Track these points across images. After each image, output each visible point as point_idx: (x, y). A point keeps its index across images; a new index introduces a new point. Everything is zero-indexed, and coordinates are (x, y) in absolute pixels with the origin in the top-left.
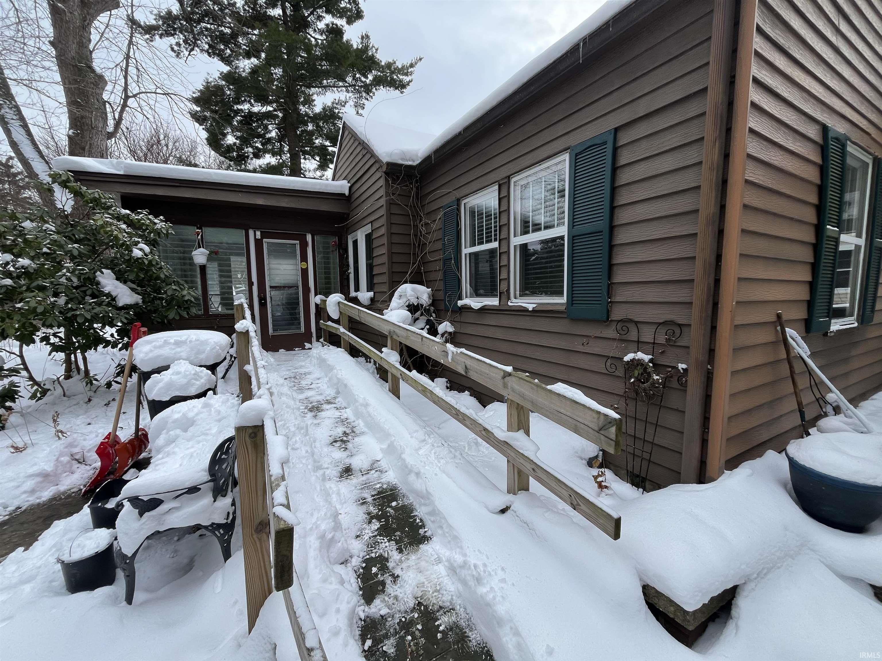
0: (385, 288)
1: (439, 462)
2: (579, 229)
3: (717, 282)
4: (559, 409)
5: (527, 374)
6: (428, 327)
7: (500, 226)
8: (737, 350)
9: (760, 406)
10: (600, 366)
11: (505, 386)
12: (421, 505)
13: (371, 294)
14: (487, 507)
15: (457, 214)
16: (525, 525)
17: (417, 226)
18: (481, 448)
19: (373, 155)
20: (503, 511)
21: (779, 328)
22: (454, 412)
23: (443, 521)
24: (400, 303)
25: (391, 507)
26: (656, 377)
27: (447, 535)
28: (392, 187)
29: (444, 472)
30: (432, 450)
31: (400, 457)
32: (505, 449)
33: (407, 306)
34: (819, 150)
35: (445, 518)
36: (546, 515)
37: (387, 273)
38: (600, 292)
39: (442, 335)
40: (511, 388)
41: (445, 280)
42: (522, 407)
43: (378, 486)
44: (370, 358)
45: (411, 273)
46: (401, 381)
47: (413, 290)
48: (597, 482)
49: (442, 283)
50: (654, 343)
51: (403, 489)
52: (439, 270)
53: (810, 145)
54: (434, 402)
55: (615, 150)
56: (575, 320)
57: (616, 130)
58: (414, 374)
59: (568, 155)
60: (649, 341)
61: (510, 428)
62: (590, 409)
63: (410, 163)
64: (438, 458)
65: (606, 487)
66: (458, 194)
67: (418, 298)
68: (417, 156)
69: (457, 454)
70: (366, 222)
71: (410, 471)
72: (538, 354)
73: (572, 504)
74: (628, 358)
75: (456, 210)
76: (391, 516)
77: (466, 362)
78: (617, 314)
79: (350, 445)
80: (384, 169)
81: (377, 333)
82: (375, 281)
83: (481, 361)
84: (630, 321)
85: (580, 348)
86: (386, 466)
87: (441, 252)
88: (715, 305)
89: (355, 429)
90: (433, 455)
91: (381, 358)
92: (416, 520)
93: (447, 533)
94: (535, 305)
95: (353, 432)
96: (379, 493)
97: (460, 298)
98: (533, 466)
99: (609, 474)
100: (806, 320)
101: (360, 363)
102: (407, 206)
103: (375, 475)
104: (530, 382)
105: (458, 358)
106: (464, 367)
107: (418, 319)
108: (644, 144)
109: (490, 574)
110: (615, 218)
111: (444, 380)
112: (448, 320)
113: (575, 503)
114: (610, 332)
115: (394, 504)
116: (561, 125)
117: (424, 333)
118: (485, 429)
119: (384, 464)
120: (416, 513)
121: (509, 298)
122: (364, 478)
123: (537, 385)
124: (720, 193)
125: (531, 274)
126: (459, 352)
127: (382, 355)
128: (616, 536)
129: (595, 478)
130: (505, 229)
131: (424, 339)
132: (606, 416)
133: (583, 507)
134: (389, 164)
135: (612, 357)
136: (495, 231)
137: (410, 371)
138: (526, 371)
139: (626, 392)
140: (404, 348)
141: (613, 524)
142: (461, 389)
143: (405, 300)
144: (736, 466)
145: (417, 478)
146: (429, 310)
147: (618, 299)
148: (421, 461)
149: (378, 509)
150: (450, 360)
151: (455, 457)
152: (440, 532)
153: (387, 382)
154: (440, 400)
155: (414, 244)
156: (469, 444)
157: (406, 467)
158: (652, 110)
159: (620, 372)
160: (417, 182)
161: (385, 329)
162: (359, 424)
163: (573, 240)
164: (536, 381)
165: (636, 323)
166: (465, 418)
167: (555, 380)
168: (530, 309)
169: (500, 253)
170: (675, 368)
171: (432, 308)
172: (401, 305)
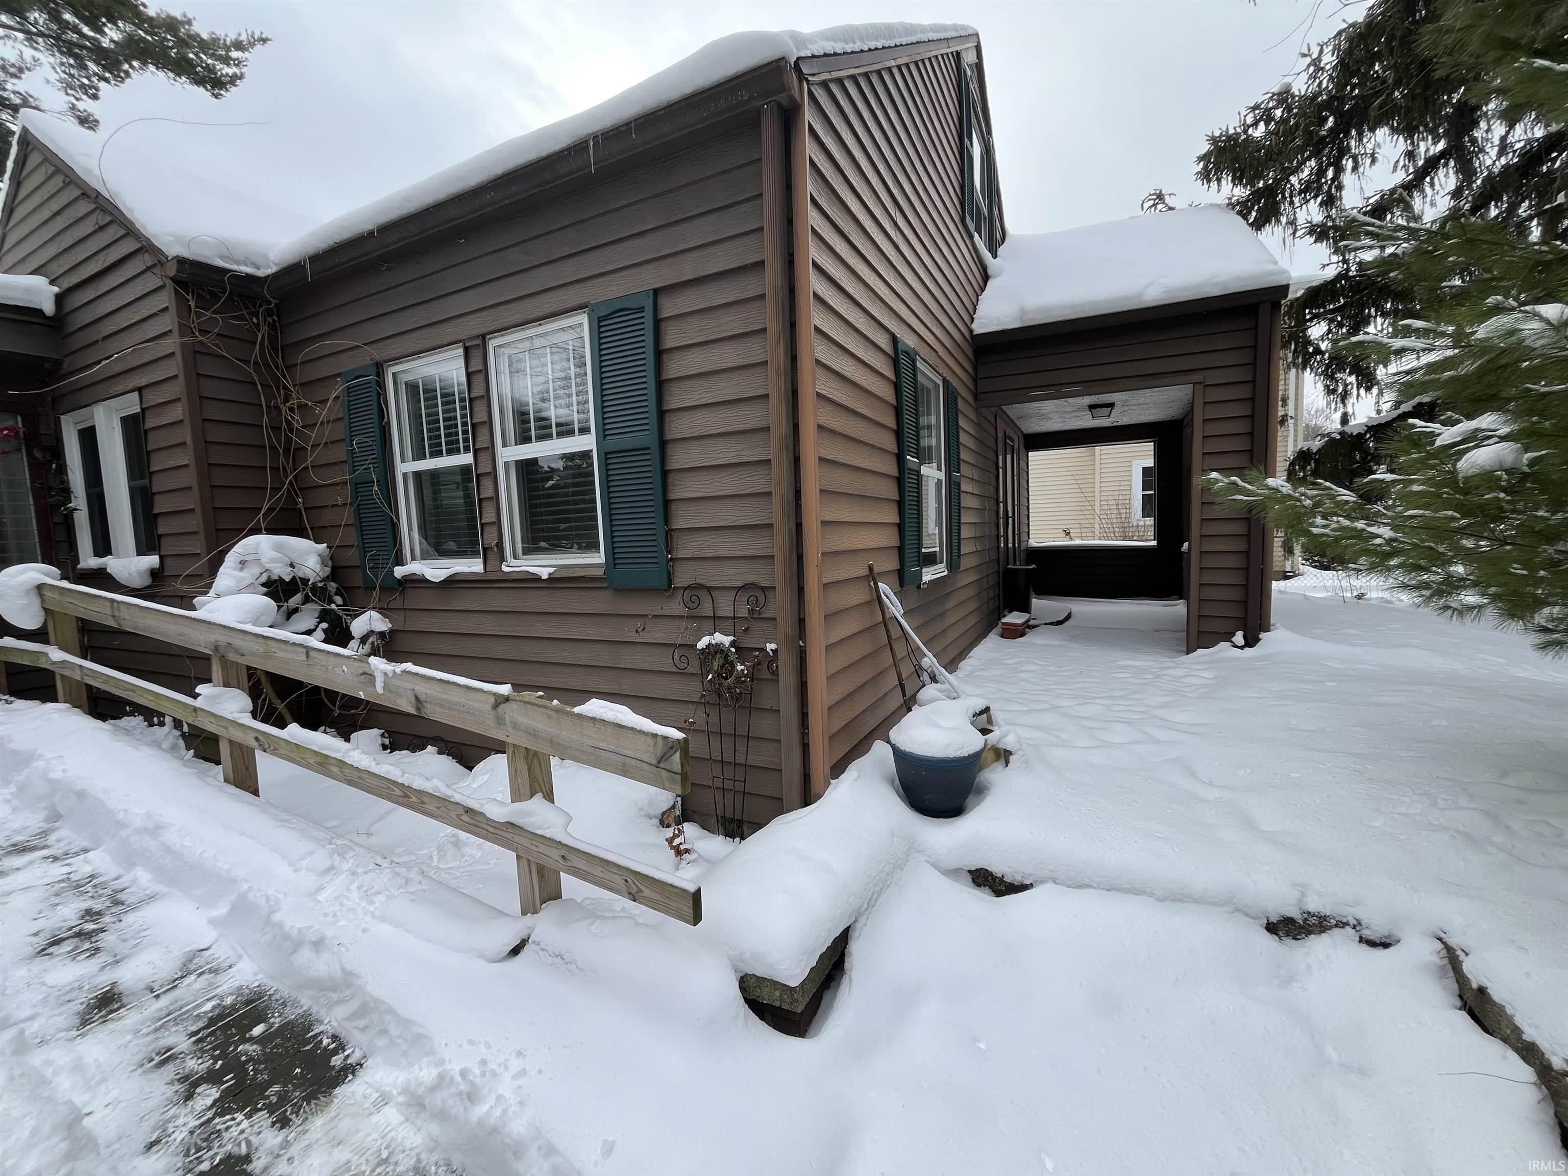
0: (196, 545)
1: (371, 903)
2: (615, 442)
3: (799, 526)
4: (596, 744)
5: (541, 693)
6: (324, 625)
7: (473, 425)
8: (830, 617)
9: (862, 686)
10: (663, 661)
11: (500, 721)
12: (331, 1005)
13: (153, 560)
14: (482, 956)
15: (379, 394)
16: (558, 960)
17: (277, 407)
18: (468, 850)
19: (130, 231)
20: (516, 951)
21: (872, 583)
22: (398, 792)
23: (388, 1018)
24: (244, 579)
25: (251, 1040)
26: (740, 667)
27: (399, 1041)
28: (198, 315)
29: (384, 919)
30: (352, 882)
31: (268, 921)
32: (509, 836)
33: (263, 585)
34: (891, 363)
35: (391, 1011)
36: (593, 928)
37: (198, 511)
38: (654, 543)
39: (363, 640)
40: (512, 722)
41: (360, 525)
42: (536, 753)
43: (209, 1006)
44: (163, 715)
45: (271, 510)
46: (259, 754)
47: (278, 548)
48: (672, 848)
49: (353, 531)
50: (734, 618)
51: (280, 987)
52: (345, 505)
53: (881, 357)
54: (350, 783)
55: (658, 323)
56: (622, 590)
57: (656, 292)
58: (294, 732)
59: (586, 316)
60: (728, 615)
61: (517, 796)
62: (641, 732)
63: (249, 270)
64: (368, 895)
65: (687, 851)
66: (377, 353)
67: (292, 565)
68: (266, 257)
69: (411, 875)
70: (120, 388)
71: (298, 944)
72: (566, 654)
73: (630, 893)
74: (702, 644)
75: (374, 385)
76: (251, 1059)
77: (417, 688)
78: (684, 576)
79: (108, 940)
80: (172, 270)
81: (179, 652)
82: (161, 530)
83: (448, 682)
84: (701, 587)
85: (632, 637)
86: (231, 953)
87: (346, 468)
88: (800, 558)
89: (121, 896)
90: (355, 895)
91: (195, 709)
92: (321, 1042)
93: (400, 1037)
94: (552, 570)
95: (117, 903)
96: (212, 1022)
97: (400, 562)
98: (563, 852)
99: (690, 829)
100: (899, 570)
101: (127, 732)
102: (247, 362)
103: (197, 986)
104: (545, 707)
105: (399, 683)
106: (413, 700)
107: (296, 610)
108: (696, 322)
109: (495, 1075)
110: (667, 428)
111: (375, 732)
112: (374, 608)
113: (634, 890)
114: (675, 607)
115: (258, 1030)
116: (570, 264)
117: (315, 641)
118: (468, 810)
119: (221, 953)
120: (321, 1028)
121: (502, 559)
122: (164, 1001)
123: (556, 710)
124: (791, 406)
125: (541, 514)
126: (398, 671)
127: (198, 703)
128: (696, 918)
129: (670, 841)
130: (483, 432)
131: (311, 653)
132: (665, 738)
133: (647, 892)
134: (182, 262)
135: (680, 645)
136: (465, 432)
137: (282, 725)
138: (536, 688)
139: (703, 696)
140: (263, 678)
141: (690, 903)
142: (416, 744)
143: (256, 571)
144: (843, 771)
145: (318, 952)
146: (324, 589)
147: (681, 554)
148: (326, 915)
149: (213, 1057)
150: (380, 689)
151: (407, 881)
152: (382, 1042)
153: (218, 763)
154: (366, 776)
155: (273, 448)
156: (440, 849)
157: (287, 937)
158: (702, 274)
159: (694, 668)
160: (270, 313)
161: (200, 641)
162: (134, 881)
163: (607, 459)
164: (555, 702)
165: (709, 589)
166: (425, 799)
167: (586, 695)
168: (545, 577)
169: (478, 476)
170: (763, 650)
171: (333, 586)
172: (247, 582)
